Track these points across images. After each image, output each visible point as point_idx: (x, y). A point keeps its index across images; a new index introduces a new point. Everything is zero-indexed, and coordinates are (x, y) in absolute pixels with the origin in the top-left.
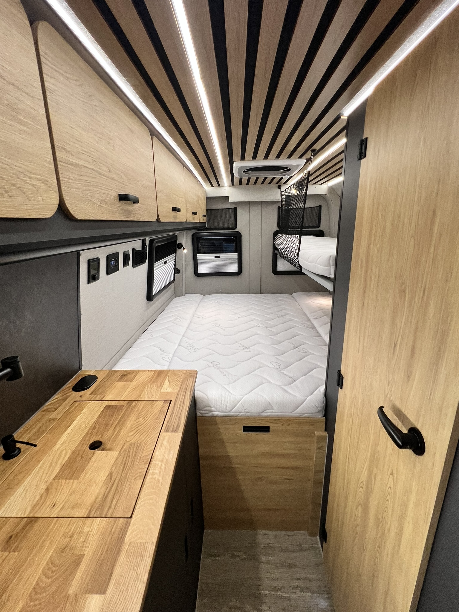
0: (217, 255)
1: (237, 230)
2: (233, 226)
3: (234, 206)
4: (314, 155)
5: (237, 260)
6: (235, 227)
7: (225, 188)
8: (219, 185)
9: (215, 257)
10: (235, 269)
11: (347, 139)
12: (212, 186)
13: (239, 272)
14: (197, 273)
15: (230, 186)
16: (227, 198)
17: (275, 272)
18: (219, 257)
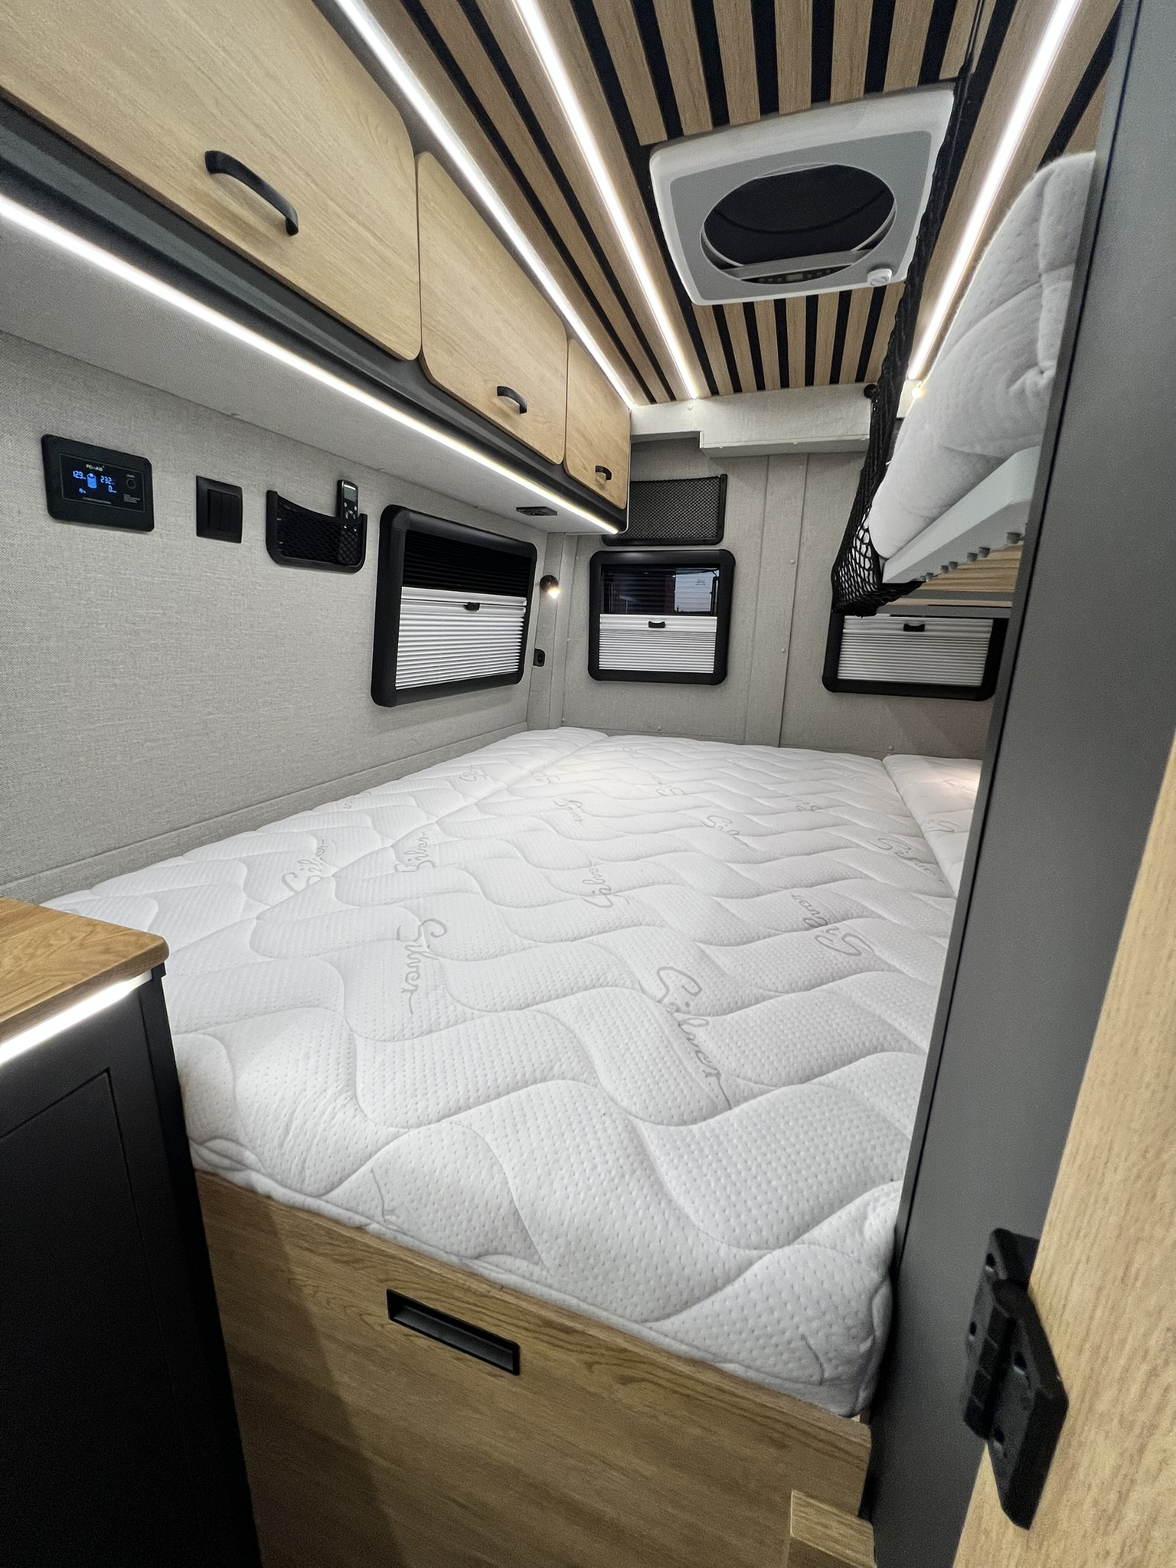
0: (657, 619)
1: (724, 545)
2: (710, 533)
3: (719, 472)
5: (714, 637)
6: (719, 537)
7: (690, 406)
8: (673, 398)
9: (651, 625)
10: (707, 666)
12: (653, 400)
13: (719, 675)
14: (596, 672)
15: (705, 398)
16: (692, 439)
17: (833, 682)
18: (662, 625)
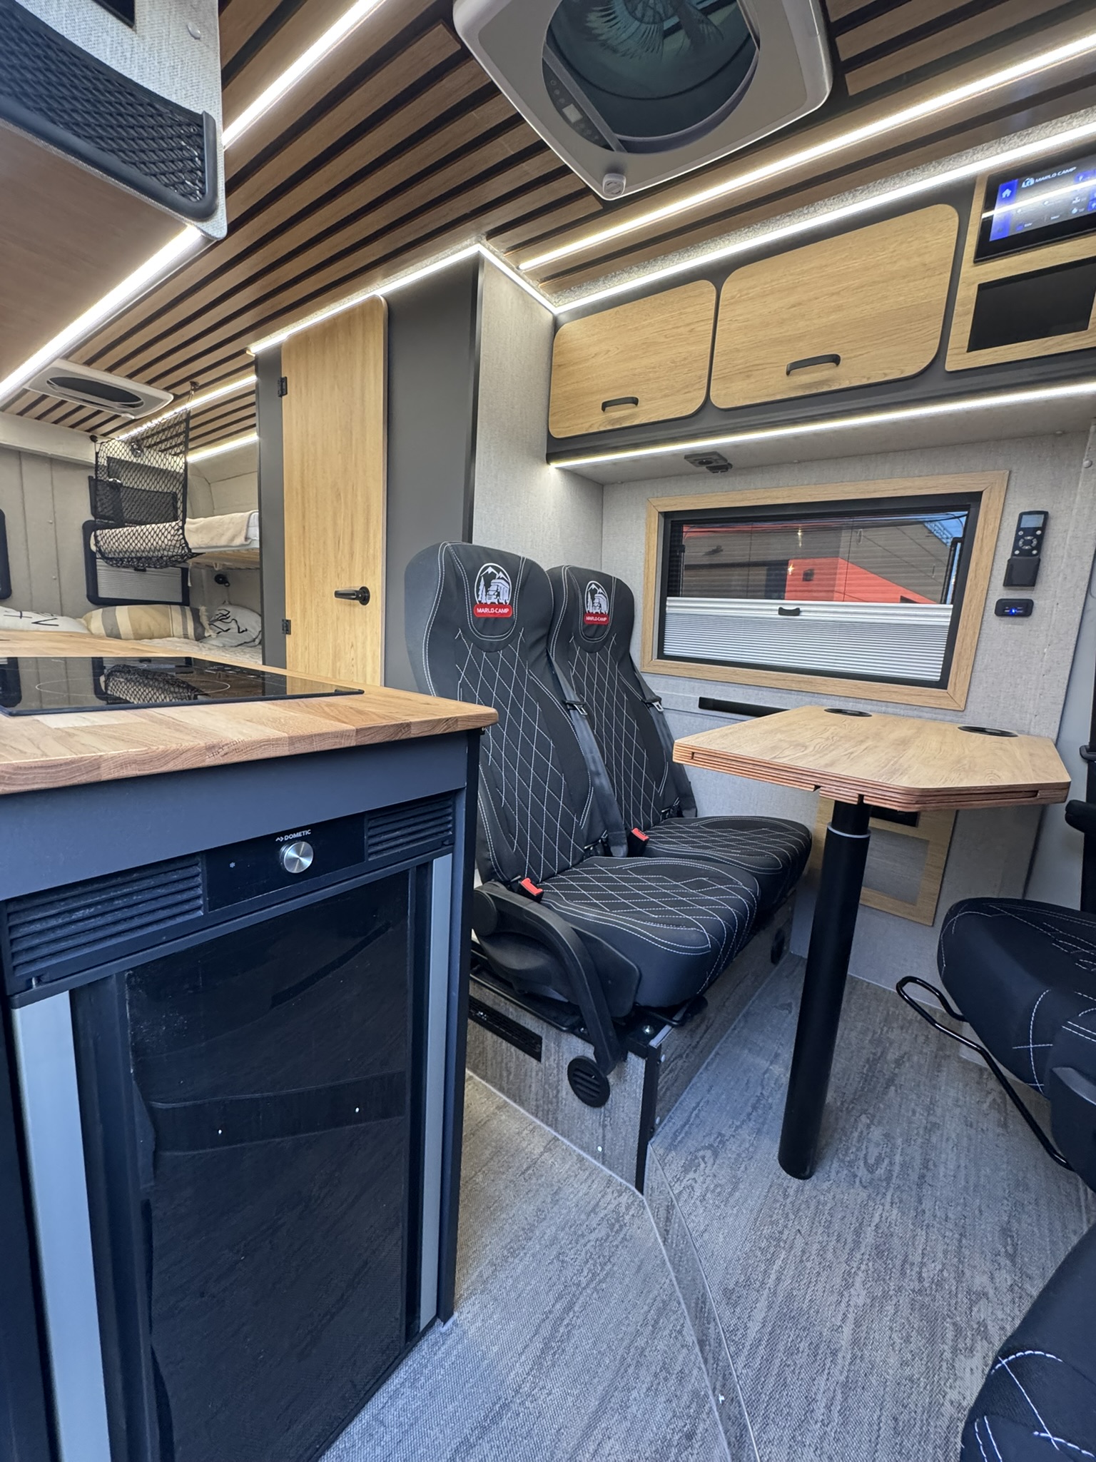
4: (195, 390)
11: (257, 376)
13: (5, 593)
17: (95, 597)
